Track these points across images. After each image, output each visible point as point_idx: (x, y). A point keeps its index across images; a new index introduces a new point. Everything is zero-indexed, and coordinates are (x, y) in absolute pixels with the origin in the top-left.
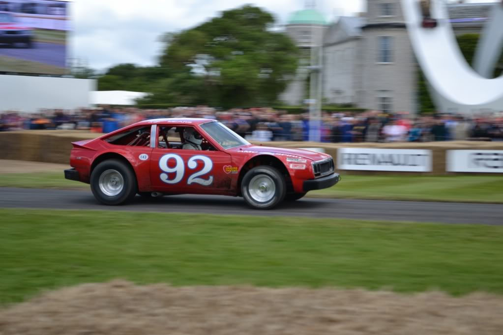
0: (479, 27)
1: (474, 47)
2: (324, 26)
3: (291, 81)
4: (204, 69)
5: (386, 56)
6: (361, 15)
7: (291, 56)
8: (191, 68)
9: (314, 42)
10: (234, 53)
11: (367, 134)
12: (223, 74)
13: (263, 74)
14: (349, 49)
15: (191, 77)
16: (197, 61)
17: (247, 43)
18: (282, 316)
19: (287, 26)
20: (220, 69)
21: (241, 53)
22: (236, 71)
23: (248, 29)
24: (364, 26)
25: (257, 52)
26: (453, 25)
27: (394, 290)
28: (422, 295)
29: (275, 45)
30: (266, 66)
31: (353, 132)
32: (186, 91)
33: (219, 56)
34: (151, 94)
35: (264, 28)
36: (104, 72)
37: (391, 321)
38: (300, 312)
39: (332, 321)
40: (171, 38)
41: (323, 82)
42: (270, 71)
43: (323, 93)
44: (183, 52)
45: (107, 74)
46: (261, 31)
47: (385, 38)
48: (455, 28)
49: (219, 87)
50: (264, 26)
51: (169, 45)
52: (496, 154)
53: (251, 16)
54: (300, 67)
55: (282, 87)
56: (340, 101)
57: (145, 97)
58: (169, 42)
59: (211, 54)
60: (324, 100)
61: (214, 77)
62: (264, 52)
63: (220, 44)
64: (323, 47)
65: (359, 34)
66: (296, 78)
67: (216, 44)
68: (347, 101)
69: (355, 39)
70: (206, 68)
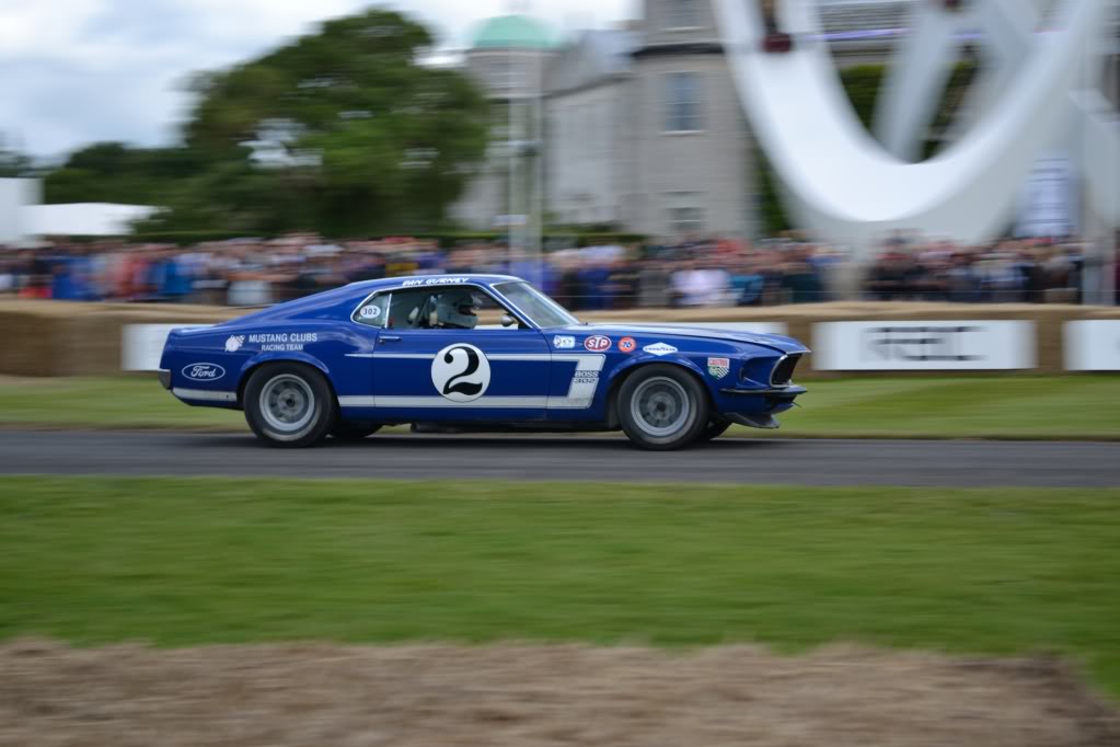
0: (884, 50)
1: (875, 93)
2: (543, 51)
3: (475, 175)
4: (285, 150)
5: (684, 117)
6: (632, 26)
7: (474, 120)
8: (251, 150)
9: (516, 86)
10: (345, 114)
11: (641, 291)
12: (326, 161)
13: (413, 161)
14: (600, 102)
15: (252, 171)
16: (260, 133)
17: (374, 93)
18: (388, 710)
19: (467, 52)
20: (321, 150)
21: (365, 114)
22: (351, 155)
23: (379, 60)
24: (637, 50)
25: (396, 112)
26: (831, 47)
28: (713, 653)
29: (439, 96)
30: (419, 143)
31: (608, 288)
32: (243, 201)
33: (314, 123)
34: (166, 210)
35: (412, 58)
36: (61, 162)
37: (636, 714)
38: (431, 701)
39: (503, 719)
40: (208, 84)
41: (545, 176)
42: (431, 153)
43: (545, 202)
44: (236, 114)
45: (68, 166)
46: (403, 64)
47: (683, 76)
48: (836, 53)
49: (316, 191)
50: (411, 55)
51: (204, 98)
52: (923, 330)
53: (385, 31)
54: (492, 144)
56: (586, 218)
57: (153, 217)
58: (204, 91)
59: (298, 117)
60: (547, 216)
61: (308, 168)
62: (415, 110)
63: (319, 94)
64: (544, 98)
65: (626, 68)
66: (486, 167)
67: (311, 96)
68: (604, 217)
69: (616, 80)
70: (290, 149)
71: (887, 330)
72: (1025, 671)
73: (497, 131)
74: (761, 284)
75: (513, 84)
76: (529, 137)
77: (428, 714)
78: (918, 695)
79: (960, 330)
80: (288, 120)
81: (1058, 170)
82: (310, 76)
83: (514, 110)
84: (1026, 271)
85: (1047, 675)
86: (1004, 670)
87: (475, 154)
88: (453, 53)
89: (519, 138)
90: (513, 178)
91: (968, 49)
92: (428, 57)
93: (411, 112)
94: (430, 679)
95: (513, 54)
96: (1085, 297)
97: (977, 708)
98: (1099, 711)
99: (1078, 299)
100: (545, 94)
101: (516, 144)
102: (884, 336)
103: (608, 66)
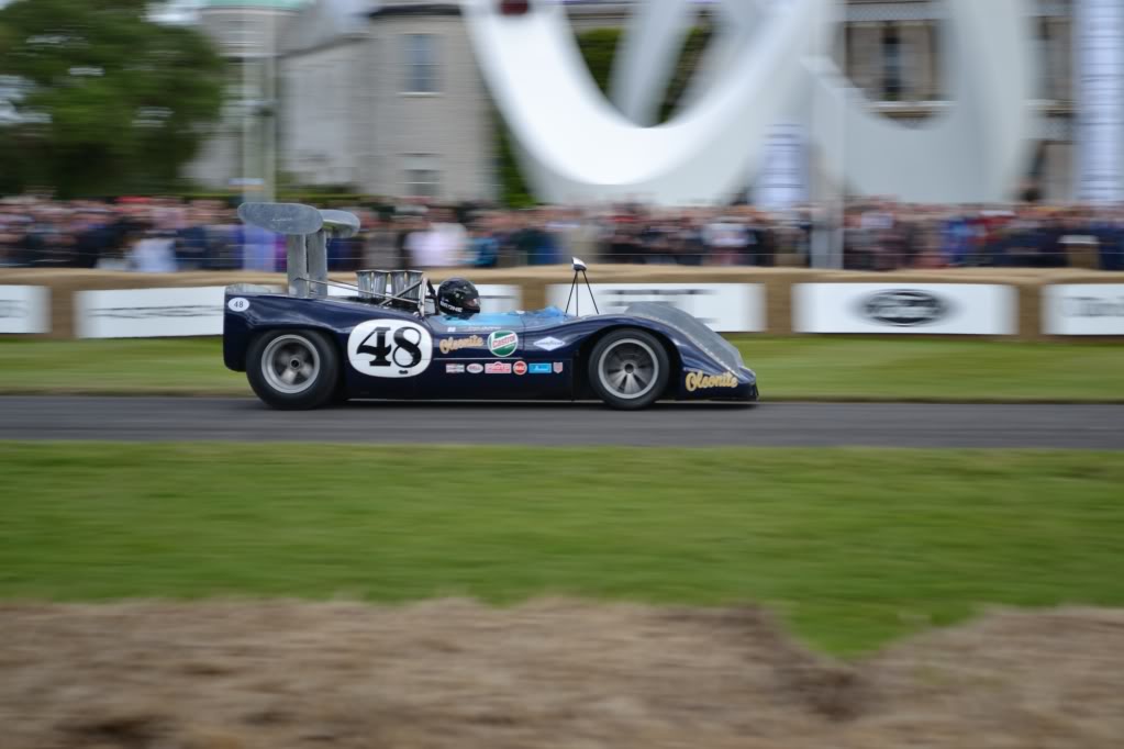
0: (621, 14)
1: (611, 57)
2: (278, 9)
3: (210, 134)
4: (13, 108)
5: (422, 78)
7: (209, 78)
9: (252, 44)
10: (75, 71)
12: (56, 119)
13: (147, 119)
14: (337, 63)
18: (96, 666)
19: (202, 10)
20: (50, 108)
21: (97, 71)
22: (80, 114)
24: (374, 11)
25: (129, 69)
26: (568, 9)
27: (369, 597)
28: (426, 606)
29: (175, 53)
30: (152, 102)
33: (44, 79)
35: (144, 14)
38: (141, 656)
39: (212, 672)
42: (166, 113)
43: (279, 162)
46: (135, 21)
47: (420, 37)
48: (572, 17)
50: (144, 11)
52: (656, 292)
54: (229, 102)
55: (188, 148)
56: (323, 179)
60: (282, 177)
61: (36, 126)
62: (147, 69)
63: (48, 51)
64: (279, 58)
65: (363, 28)
66: (220, 127)
67: (40, 52)
68: (340, 179)
69: (354, 40)
70: (18, 106)
71: (621, 293)
72: (728, 621)
73: (232, 90)
74: (496, 247)
75: (246, 43)
76: (264, 96)
77: (137, 668)
78: (622, 644)
79: (692, 292)
80: (16, 77)
81: (789, 136)
82: (40, 32)
83: (247, 69)
84: (757, 234)
85: (749, 624)
86: (706, 620)
87: (211, 113)
88: (188, 10)
89: (254, 98)
90: (247, 139)
91: (704, 14)
92: (161, 13)
93: (145, 71)
94: (140, 634)
95: (244, 12)
96: (814, 261)
97: (677, 656)
98: (799, 658)
99: (807, 263)
100: (280, 54)
101: (250, 103)
102: (617, 298)
103: (345, 26)
